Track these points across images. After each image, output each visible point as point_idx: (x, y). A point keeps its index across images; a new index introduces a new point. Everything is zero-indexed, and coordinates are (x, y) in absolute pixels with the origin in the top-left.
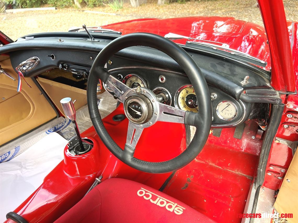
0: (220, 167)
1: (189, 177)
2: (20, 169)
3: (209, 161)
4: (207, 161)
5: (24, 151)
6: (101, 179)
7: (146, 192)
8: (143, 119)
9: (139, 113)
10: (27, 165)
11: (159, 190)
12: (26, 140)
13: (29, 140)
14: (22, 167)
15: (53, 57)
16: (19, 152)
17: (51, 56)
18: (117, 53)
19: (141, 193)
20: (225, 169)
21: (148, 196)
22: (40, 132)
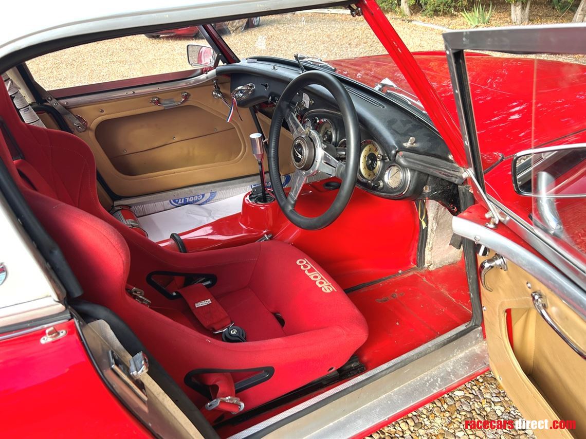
0: (454, 299)
1: (397, 292)
2: (207, 217)
3: (444, 287)
4: (440, 286)
5: (219, 200)
6: (269, 238)
7: (307, 263)
8: (303, 164)
9: (300, 156)
10: (216, 215)
11: (344, 290)
12: (225, 187)
13: (228, 189)
14: (210, 215)
15: (266, 86)
16: (214, 199)
17: (265, 85)
18: (305, 87)
19: (301, 262)
20: (460, 304)
21: (305, 267)
22: (244, 184)
